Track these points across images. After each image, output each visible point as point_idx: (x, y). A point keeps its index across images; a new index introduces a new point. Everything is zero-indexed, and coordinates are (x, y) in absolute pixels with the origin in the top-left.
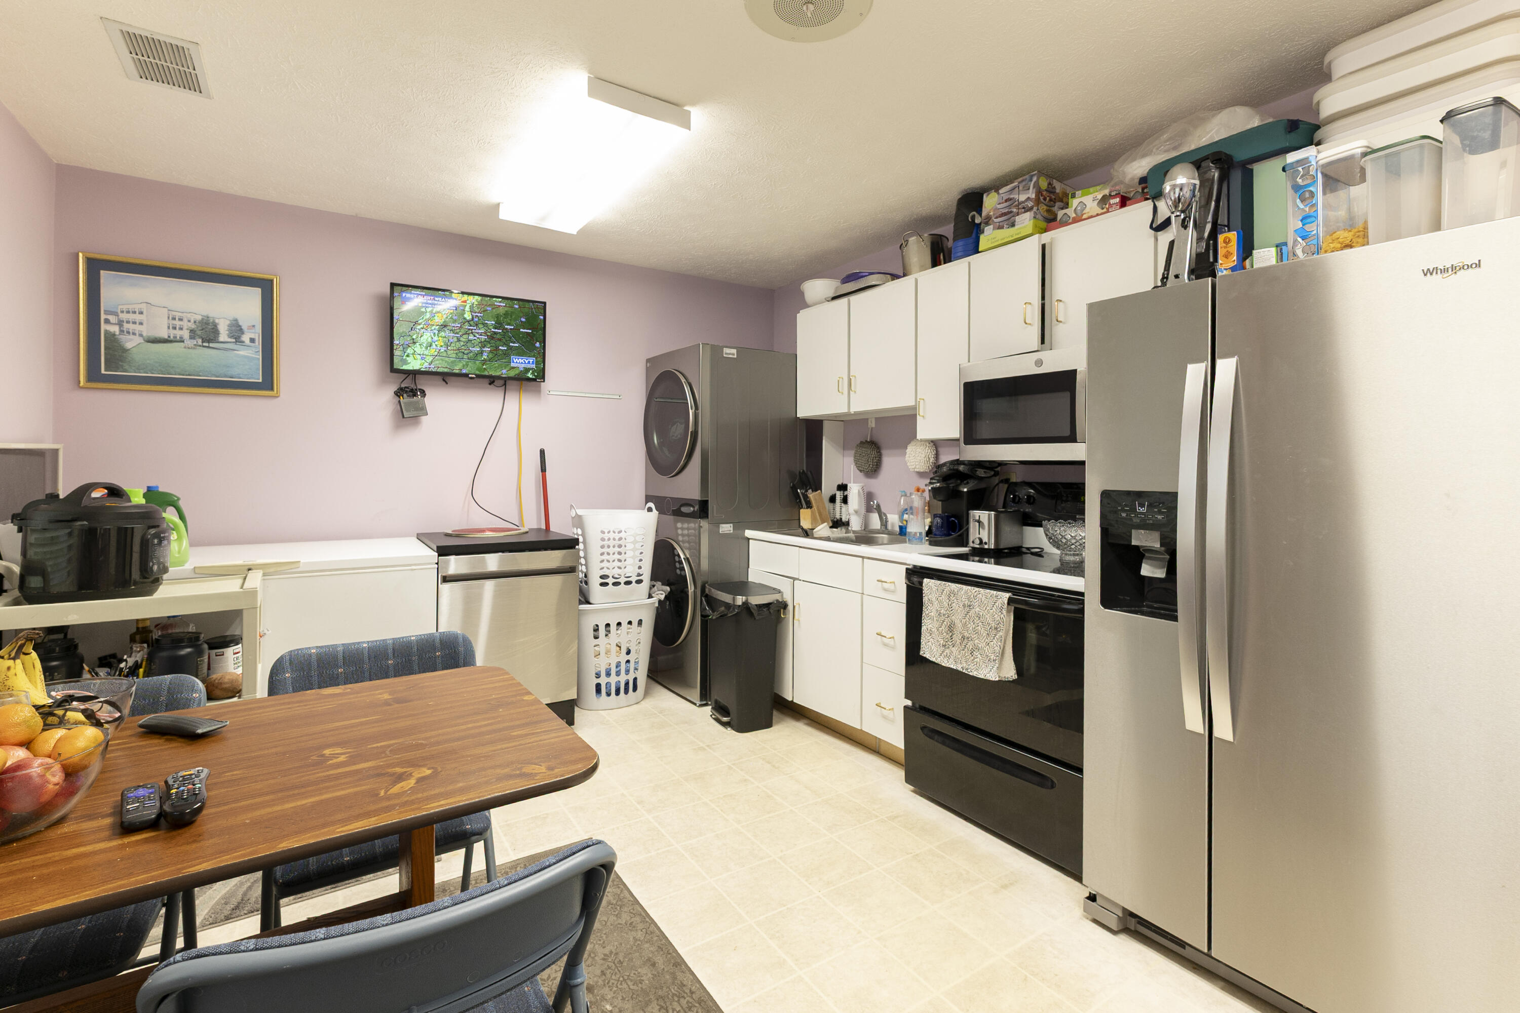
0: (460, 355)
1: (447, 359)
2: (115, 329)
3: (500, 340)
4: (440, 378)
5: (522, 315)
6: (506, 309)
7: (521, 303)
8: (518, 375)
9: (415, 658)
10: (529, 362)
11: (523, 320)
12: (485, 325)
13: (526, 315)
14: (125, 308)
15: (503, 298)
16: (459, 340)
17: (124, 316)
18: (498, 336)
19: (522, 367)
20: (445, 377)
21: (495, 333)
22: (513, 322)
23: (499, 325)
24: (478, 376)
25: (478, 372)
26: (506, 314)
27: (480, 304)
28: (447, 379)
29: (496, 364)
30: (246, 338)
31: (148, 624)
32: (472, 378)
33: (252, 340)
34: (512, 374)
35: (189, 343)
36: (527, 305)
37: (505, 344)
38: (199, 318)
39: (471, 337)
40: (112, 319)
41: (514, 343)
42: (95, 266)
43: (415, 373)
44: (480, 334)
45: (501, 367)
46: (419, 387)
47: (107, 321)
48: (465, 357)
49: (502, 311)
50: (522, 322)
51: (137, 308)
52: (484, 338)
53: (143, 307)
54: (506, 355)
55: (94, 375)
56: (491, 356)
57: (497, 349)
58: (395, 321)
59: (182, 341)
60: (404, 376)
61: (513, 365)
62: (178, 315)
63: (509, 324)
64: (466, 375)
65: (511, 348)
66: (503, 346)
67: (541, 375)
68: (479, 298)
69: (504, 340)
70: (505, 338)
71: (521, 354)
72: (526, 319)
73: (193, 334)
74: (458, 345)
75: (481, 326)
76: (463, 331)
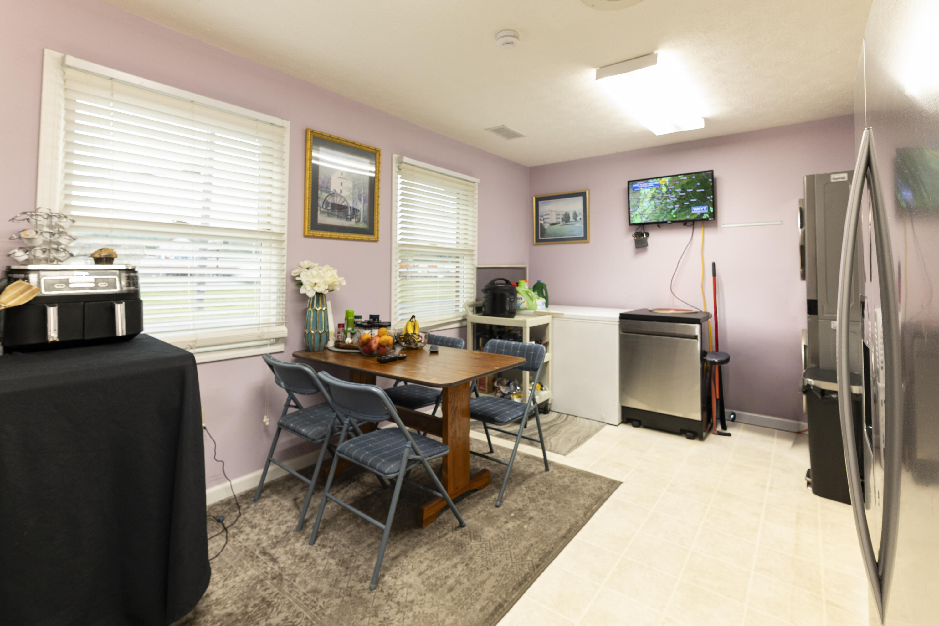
0: (663, 211)
1: (655, 215)
2: (542, 222)
3: (684, 199)
4: (656, 225)
5: (697, 181)
6: (687, 180)
7: (696, 174)
8: (697, 217)
9: (525, 352)
10: (703, 209)
11: (698, 184)
12: (676, 192)
13: (701, 181)
14: (545, 214)
15: (685, 175)
16: (661, 203)
17: (545, 217)
18: (683, 197)
19: (699, 213)
20: (659, 224)
21: (682, 196)
22: (692, 187)
23: (684, 190)
24: (673, 222)
25: (672, 220)
26: (688, 183)
27: (669, 181)
28: (660, 225)
29: (683, 213)
30: (578, 219)
31: (511, 328)
32: (670, 223)
33: (580, 219)
34: (693, 218)
35: (562, 223)
36: (700, 175)
37: (687, 201)
38: (564, 213)
39: (668, 201)
40: (542, 218)
41: (693, 199)
42: (538, 199)
43: (642, 225)
44: (673, 198)
45: (686, 215)
46: (646, 231)
47: (541, 220)
48: (665, 212)
49: (685, 182)
50: (698, 186)
51: (547, 213)
52: (675, 199)
53: (549, 212)
54: (689, 207)
55: (538, 240)
56: (680, 209)
57: (683, 204)
58: (630, 199)
59: (559, 223)
60: (638, 226)
61: (693, 212)
62: (558, 213)
63: (689, 189)
64: (666, 222)
65: (691, 203)
66: (686, 202)
67: (714, 215)
68: (670, 178)
69: (687, 199)
70: (688, 197)
71: (697, 204)
72: (701, 183)
73: (563, 220)
74: (661, 206)
75: (673, 193)
76: (663, 198)
